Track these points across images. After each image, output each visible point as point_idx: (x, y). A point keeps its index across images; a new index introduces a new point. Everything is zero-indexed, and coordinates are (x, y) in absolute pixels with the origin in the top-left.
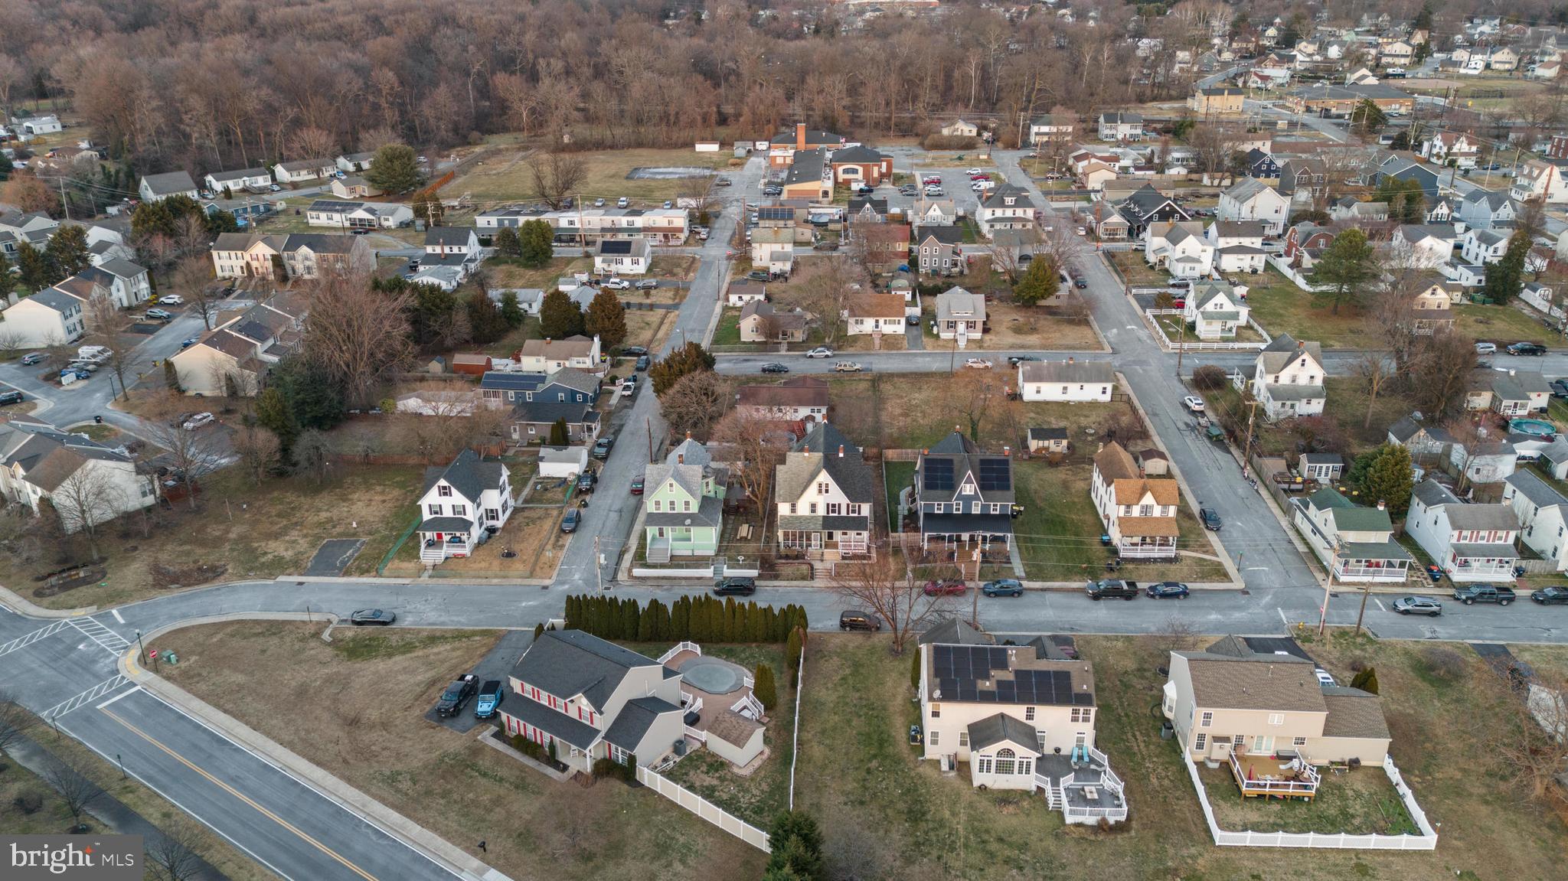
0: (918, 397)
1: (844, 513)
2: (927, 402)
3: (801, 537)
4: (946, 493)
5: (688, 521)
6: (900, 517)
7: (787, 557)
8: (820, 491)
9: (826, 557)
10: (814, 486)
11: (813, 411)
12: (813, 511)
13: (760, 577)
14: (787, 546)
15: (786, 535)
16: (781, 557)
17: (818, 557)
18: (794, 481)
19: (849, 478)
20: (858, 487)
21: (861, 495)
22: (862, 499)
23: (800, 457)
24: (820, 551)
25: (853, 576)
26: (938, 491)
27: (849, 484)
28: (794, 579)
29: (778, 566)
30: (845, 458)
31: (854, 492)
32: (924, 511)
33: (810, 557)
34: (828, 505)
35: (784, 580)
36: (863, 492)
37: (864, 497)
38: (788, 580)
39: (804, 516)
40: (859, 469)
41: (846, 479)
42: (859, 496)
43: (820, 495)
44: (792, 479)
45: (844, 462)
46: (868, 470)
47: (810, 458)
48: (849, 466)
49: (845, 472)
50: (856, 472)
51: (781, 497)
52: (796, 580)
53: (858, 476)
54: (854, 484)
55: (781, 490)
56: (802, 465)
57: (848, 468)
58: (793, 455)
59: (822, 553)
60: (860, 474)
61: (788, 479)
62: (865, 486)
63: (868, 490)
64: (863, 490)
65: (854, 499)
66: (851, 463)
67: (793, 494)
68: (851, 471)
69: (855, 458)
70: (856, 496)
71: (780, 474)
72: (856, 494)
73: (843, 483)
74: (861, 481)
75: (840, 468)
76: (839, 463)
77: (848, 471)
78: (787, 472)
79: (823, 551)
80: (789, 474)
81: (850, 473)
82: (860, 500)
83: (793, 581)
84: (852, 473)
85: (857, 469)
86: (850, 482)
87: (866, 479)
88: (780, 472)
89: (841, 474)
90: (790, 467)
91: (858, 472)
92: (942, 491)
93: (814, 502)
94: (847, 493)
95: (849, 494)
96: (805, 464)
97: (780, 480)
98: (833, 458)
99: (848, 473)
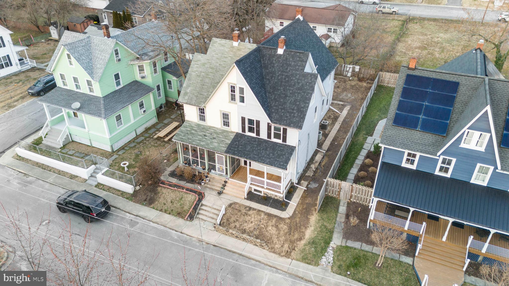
0: (442, 36)
1: (263, 135)
2: (449, 41)
4: (429, 138)
5: (77, 105)
6: (364, 153)
8: (233, 98)
9: (228, 189)
10: (225, 89)
11: (329, 30)
12: (226, 124)
13: (134, 196)
14: (187, 162)
15: (184, 148)
16: (176, 175)
17: (218, 187)
18: (209, 78)
19: (281, 86)
20: (289, 102)
21: (292, 111)
22: (290, 119)
23: (223, 46)
24: (224, 179)
25: (244, 231)
26: (416, 132)
27: (279, 95)
28: (168, 212)
29: (161, 186)
30: (284, 56)
31: (285, 103)
32: (382, 160)
33: (209, 183)
34: (243, 119)
35: (157, 209)
36: (295, 111)
37: (294, 117)
38: (161, 210)
39: (214, 127)
40: (298, 76)
41: (277, 87)
42: (288, 112)
43: (232, 103)
44: (207, 75)
45: (281, 61)
46: (313, 80)
47: (238, 50)
48: (287, 69)
49: (279, 76)
50: (294, 79)
51: (186, 97)
52: (170, 214)
53: (294, 85)
54: (286, 96)
55: (189, 86)
56: (226, 57)
57: (284, 72)
58: (219, 42)
59: (226, 182)
60: (299, 83)
61: (203, 72)
62: (299, 102)
63: (302, 109)
64: (296, 108)
65: (278, 117)
66: (290, 65)
67: (202, 95)
68: (287, 76)
69: (298, 59)
70: (282, 114)
71: (196, 65)
72: (283, 111)
73: (272, 92)
74: (296, 94)
75: (274, 70)
76: (274, 62)
77: (283, 75)
78: (204, 64)
79: (227, 180)
80: (206, 66)
81: (285, 79)
82: (286, 120)
83: (166, 213)
84: (287, 79)
85: (296, 75)
86: (281, 92)
87: (304, 92)
88: (197, 63)
89: (273, 78)
90: (208, 58)
91: (296, 79)
92: (424, 133)
93: (225, 112)
94: (274, 104)
95: (276, 106)
96: (231, 56)
97: (193, 73)
98: (269, 54)
99: (282, 78)
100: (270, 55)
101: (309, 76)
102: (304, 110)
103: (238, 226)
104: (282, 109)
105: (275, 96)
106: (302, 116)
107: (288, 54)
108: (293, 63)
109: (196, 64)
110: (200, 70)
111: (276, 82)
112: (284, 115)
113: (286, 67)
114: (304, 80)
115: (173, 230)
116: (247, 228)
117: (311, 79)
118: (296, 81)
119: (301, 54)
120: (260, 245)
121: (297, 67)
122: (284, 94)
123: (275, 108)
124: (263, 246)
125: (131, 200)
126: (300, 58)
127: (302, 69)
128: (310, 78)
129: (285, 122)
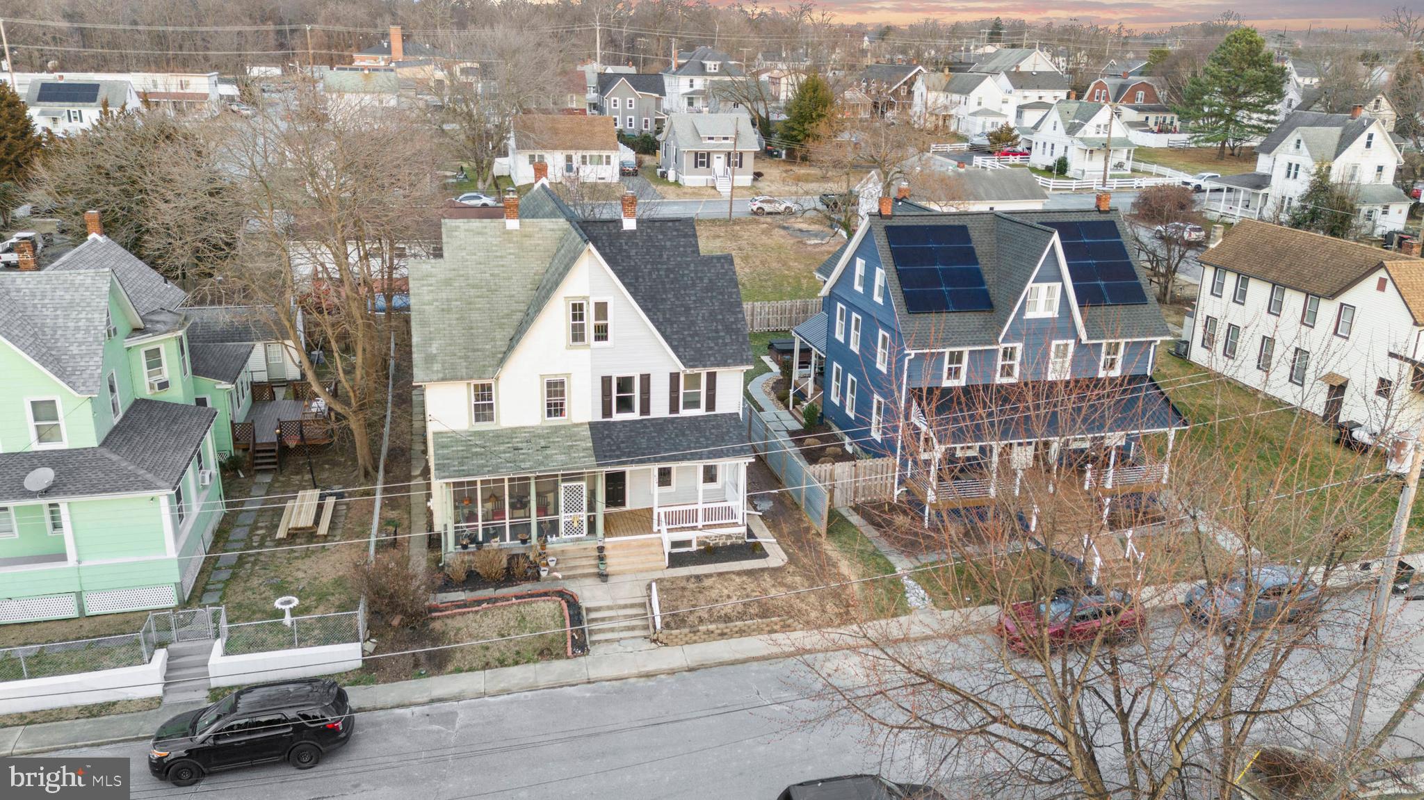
1: (660, 408)
3: (520, 503)
4: (973, 320)
7: (473, 579)
8: (578, 335)
9: (615, 563)
10: (555, 316)
12: (555, 408)
13: (371, 670)
14: (467, 540)
15: (463, 499)
16: (449, 584)
17: (588, 564)
18: (479, 309)
19: (665, 292)
20: (700, 318)
21: (714, 334)
22: (719, 351)
23: (479, 233)
24: (592, 544)
25: (727, 619)
26: (950, 315)
27: (671, 309)
28: (510, 661)
29: (439, 618)
30: (641, 233)
31: (693, 323)
32: (908, 384)
33: (559, 566)
34: (606, 381)
35: (471, 670)
36: (722, 334)
37: (726, 345)
38: (487, 666)
39: (524, 428)
40: (692, 265)
41: (658, 297)
42: (709, 338)
43: (576, 347)
44: (470, 304)
45: (640, 244)
46: (726, 267)
47: (526, 236)
48: (661, 256)
49: (650, 273)
50: (686, 272)
51: (435, 365)
52: (517, 663)
53: (694, 285)
54: (688, 309)
55: (431, 339)
56: (501, 257)
57: (659, 263)
58: (467, 227)
59: (601, 549)
60: (701, 279)
61: (456, 300)
62: (721, 313)
63: (734, 326)
64: (720, 327)
65: (692, 353)
66: (664, 247)
67: (478, 350)
68: (668, 270)
69: (675, 233)
70: (699, 345)
71: (425, 288)
72: (697, 339)
73: (653, 306)
74: (708, 301)
75: (633, 263)
76: (625, 247)
77: (658, 270)
78: (448, 282)
79: (600, 544)
80: (457, 284)
81: (667, 276)
82: (714, 355)
83: (506, 666)
84: (672, 276)
85: (688, 265)
86: (673, 303)
87: (721, 294)
88: (425, 282)
89: (641, 280)
90: (453, 267)
91: (691, 271)
92: (962, 314)
93: (556, 375)
94: (669, 330)
95: (677, 333)
96: (512, 251)
97: (426, 307)
98: (604, 234)
99: (659, 276)
100: (609, 235)
101: (715, 261)
102: (739, 326)
103: (706, 616)
104: (692, 336)
105: (664, 314)
106: (741, 340)
107: (649, 227)
108: (668, 244)
109: (423, 286)
110: (444, 295)
111: (650, 286)
112: (702, 346)
113: (658, 253)
114: (709, 270)
115: (562, 686)
116: (729, 611)
117: (723, 267)
118: (693, 275)
119: (677, 224)
120: (782, 627)
121: (681, 249)
122: (682, 305)
123: (675, 337)
124: (789, 626)
125: (374, 681)
126: (677, 230)
127: (693, 252)
128: (719, 265)
129: (712, 359)
